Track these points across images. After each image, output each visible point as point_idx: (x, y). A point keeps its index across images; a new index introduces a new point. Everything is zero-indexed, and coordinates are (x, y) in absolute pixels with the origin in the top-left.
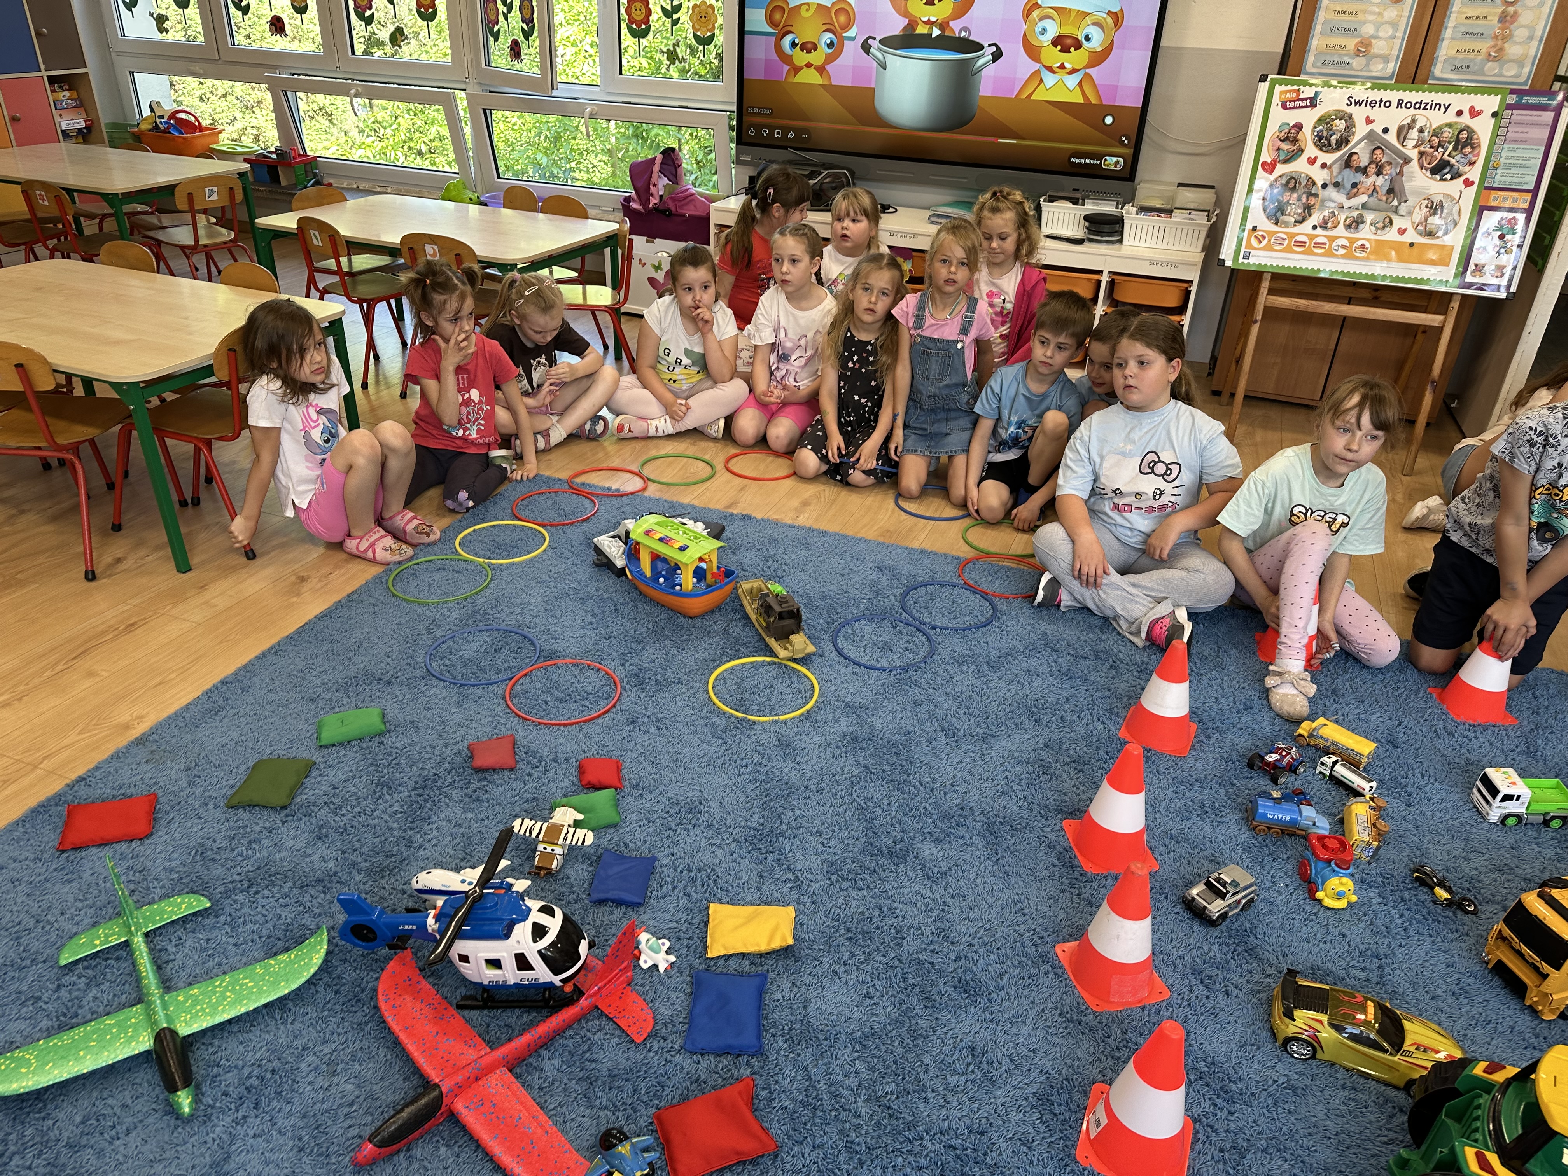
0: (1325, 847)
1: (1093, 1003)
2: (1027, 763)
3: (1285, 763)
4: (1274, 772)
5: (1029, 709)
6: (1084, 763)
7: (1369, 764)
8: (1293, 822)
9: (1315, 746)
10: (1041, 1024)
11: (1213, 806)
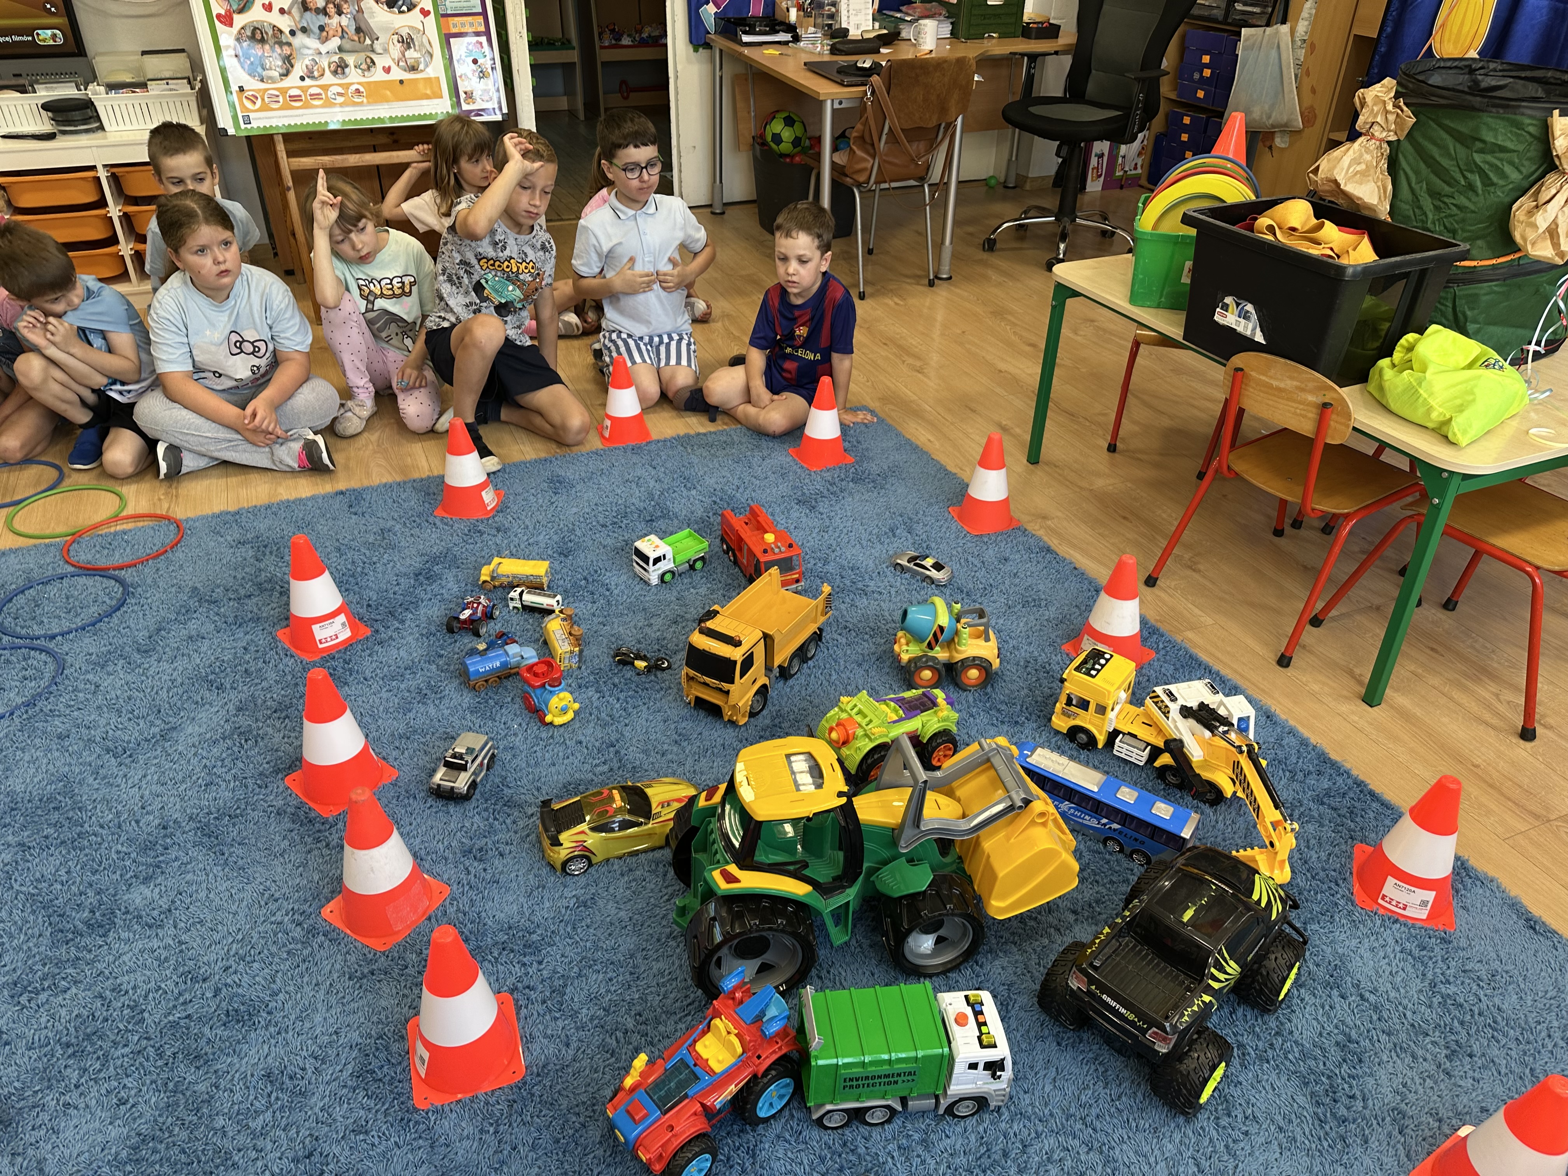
0: (536, 675)
1: (378, 945)
2: (224, 739)
3: (479, 614)
4: (472, 627)
5: (205, 679)
6: (287, 708)
7: (550, 581)
8: (504, 665)
9: (501, 586)
10: (333, 1000)
11: (429, 686)
